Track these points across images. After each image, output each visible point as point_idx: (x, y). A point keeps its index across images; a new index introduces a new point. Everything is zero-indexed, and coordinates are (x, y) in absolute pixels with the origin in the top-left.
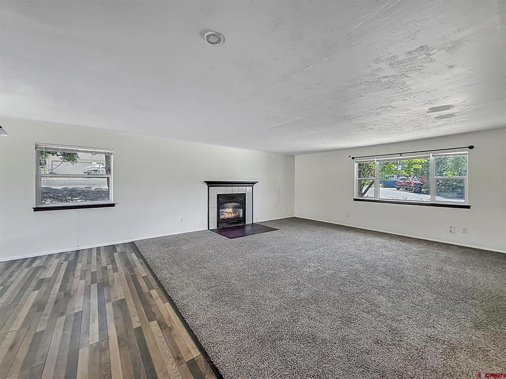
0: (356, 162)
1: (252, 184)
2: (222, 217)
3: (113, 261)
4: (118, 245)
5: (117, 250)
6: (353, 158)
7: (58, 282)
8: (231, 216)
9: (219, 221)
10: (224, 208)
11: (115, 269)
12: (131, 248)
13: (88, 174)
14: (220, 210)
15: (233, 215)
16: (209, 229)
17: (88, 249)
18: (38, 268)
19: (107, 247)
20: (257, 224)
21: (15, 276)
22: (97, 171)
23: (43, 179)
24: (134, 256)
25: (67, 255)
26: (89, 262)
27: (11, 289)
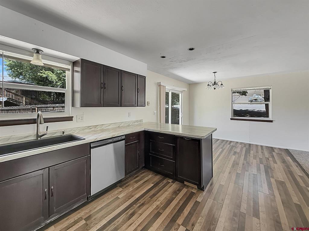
3: (273, 156)
4: (275, 148)
5: (275, 151)
7: (243, 156)
11: (275, 162)
12: (286, 153)
13: (251, 102)
17: (256, 145)
18: (233, 146)
19: (267, 147)
21: (225, 146)
22: (256, 99)
23: (234, 105)
24: (289, 158)
25: (245, 145)
26: (257, 152)
27: (225, 151)
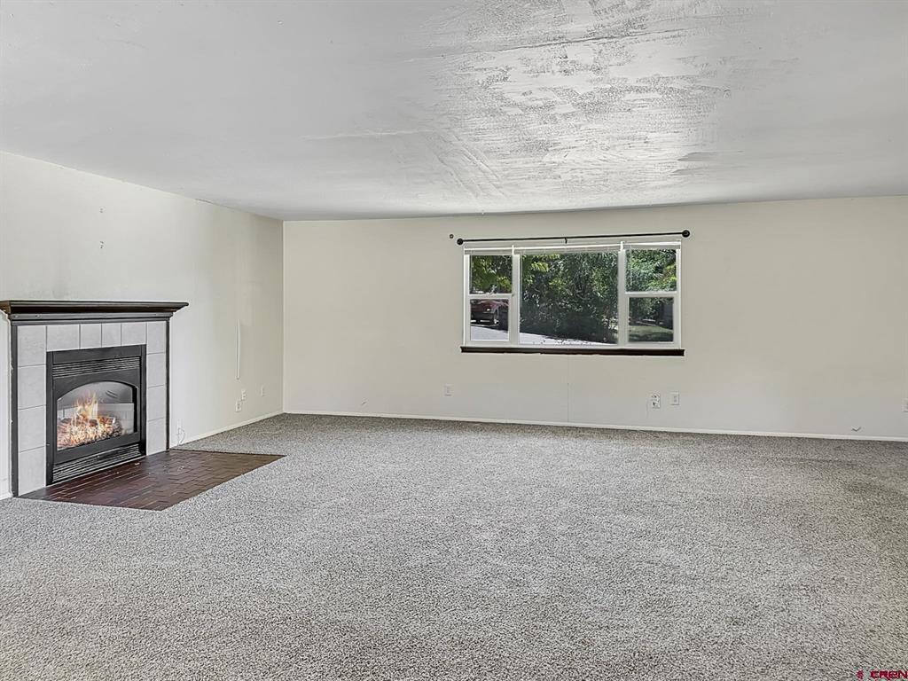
0: (467, 252)
1: (164, 311)
2: (62, 440)
6: (460, 242)
8: (91, 433)
9: (55, 457)
10: (71, 404)
14: (60, 415)
15: (101, 429)
16: (16, 494)
20: (182, 453)
